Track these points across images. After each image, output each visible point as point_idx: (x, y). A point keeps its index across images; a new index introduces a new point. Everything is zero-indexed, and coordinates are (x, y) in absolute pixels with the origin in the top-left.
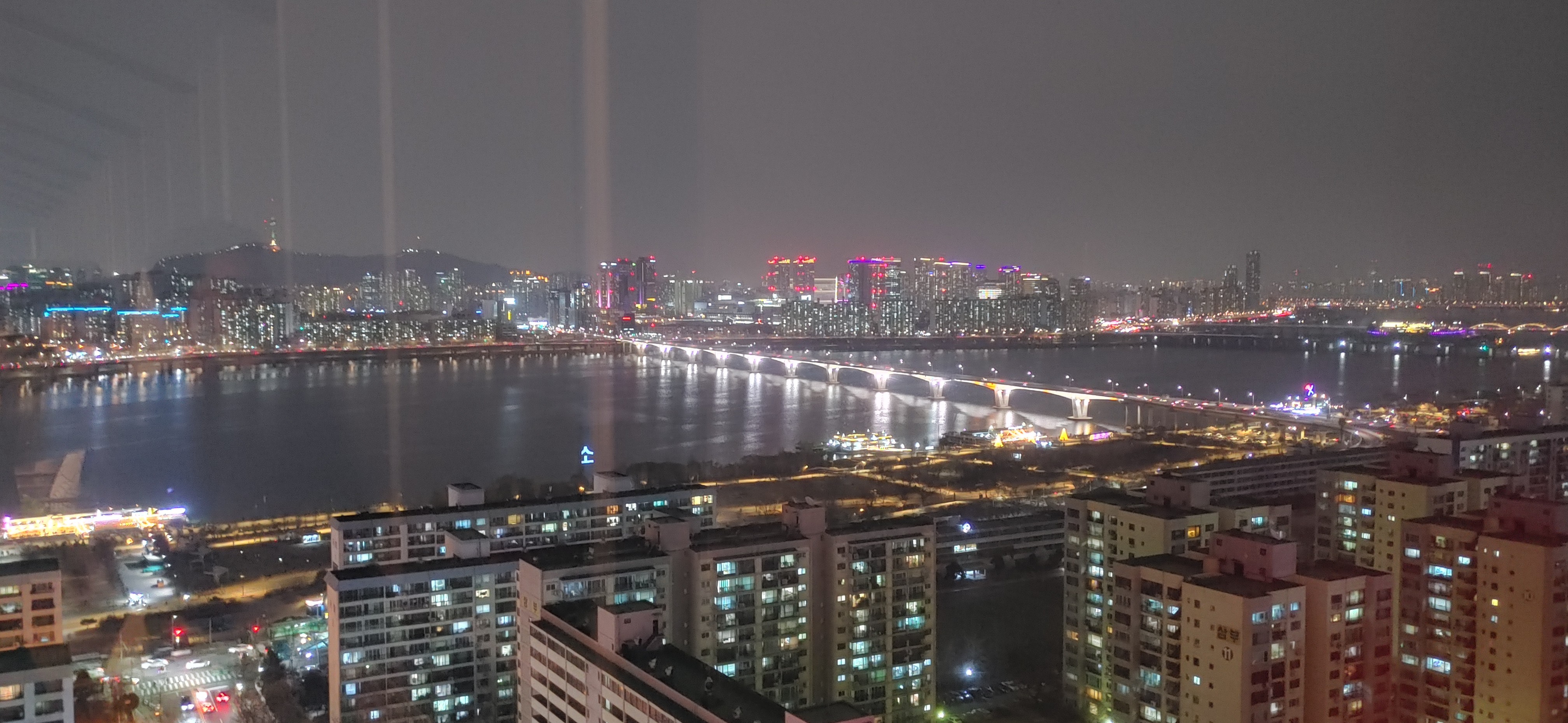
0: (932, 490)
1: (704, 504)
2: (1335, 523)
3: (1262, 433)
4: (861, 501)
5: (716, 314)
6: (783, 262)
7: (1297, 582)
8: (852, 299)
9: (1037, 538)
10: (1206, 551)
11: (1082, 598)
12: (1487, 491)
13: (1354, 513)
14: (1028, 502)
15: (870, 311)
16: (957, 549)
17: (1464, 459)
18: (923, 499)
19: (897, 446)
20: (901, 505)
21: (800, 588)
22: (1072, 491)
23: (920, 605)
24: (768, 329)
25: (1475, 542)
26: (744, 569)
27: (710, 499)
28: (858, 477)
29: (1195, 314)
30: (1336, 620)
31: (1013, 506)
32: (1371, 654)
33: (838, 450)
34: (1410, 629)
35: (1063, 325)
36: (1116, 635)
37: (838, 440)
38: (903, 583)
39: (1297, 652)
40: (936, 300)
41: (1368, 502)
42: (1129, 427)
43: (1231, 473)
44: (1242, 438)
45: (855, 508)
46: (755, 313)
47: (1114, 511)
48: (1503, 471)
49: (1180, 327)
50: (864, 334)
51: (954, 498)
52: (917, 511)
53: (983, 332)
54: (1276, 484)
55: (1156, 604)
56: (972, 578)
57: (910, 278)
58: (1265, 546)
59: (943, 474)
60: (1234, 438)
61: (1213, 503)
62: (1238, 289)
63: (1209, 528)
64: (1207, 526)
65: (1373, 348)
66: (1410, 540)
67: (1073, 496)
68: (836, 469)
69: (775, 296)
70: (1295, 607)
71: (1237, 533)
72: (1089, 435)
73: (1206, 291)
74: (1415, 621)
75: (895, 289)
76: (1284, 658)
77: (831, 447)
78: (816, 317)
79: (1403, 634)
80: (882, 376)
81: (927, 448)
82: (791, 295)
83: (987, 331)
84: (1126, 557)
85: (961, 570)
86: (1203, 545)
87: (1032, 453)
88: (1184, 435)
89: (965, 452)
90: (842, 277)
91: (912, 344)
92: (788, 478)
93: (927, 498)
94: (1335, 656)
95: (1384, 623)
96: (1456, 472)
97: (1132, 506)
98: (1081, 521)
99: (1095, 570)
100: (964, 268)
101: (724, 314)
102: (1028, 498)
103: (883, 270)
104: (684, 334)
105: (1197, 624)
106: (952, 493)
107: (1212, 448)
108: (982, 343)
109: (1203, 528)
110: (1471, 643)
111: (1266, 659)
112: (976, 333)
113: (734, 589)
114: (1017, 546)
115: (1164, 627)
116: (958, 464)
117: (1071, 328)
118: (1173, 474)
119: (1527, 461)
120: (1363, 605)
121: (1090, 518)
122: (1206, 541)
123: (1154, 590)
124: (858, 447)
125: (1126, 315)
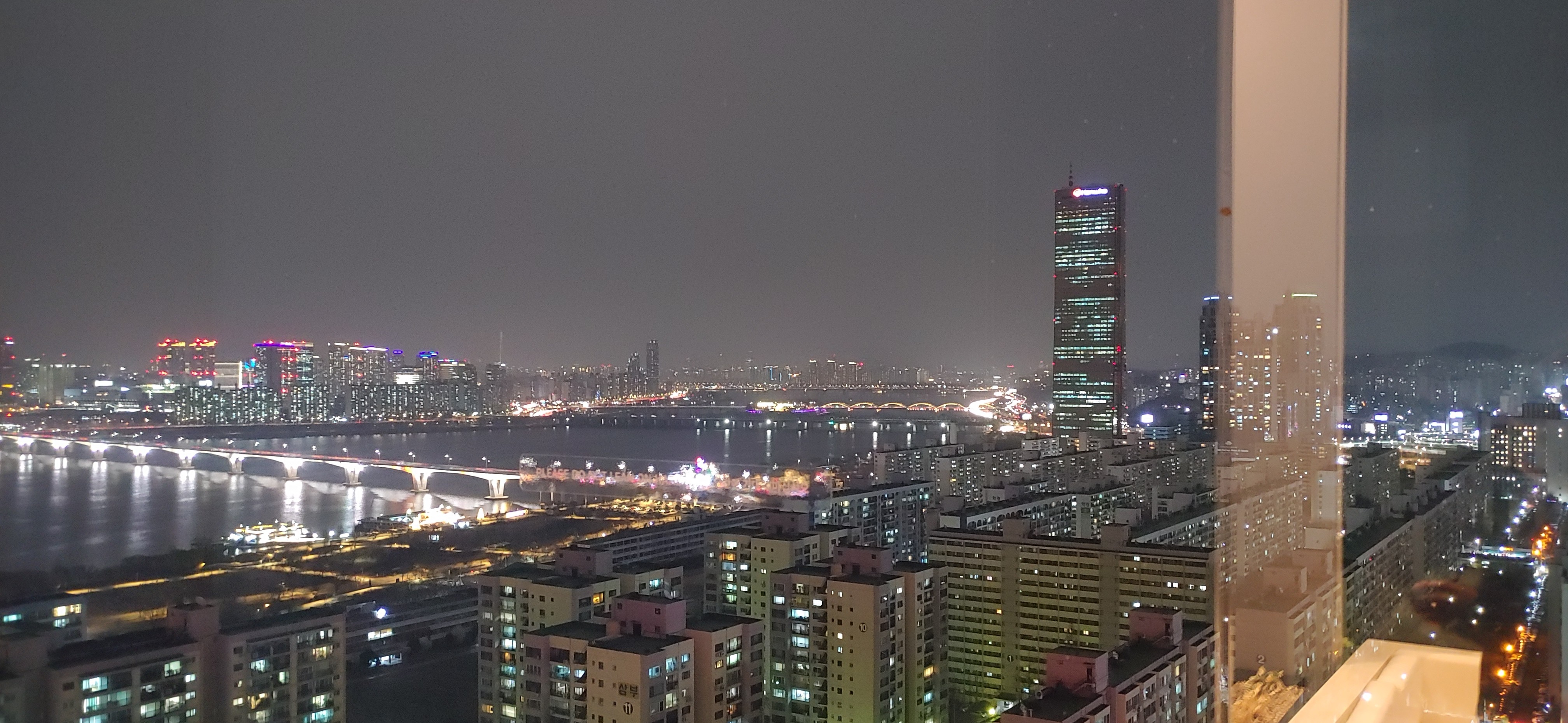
0: (346, 578)
1: (70, 615)
2: (720, 579)
3: (661, 503)
4: (265, 596)
5: (93, 402)
6: (176, 345)
7: (687, 636)
8: (260, 384)
9: (453, 618)
10: (608, 615)
11: (497, 671)
12: (834, 542)
13: (735, 569)
14: (445, 583)
15: (280, 396)
16: (372, 636)
17: (817, 516)
18: (337, 588)
19: (309, 536)
20: (312, 596)
21: (188, 696)
22: (488, 568)
23: (328, 698)
24: (157, 417)
25: (825, 586)
26: (117, 683)
27: (77, 609)
28: (264, 571)
29: (603, 397)
30: (719, 666)
31: (431, 586)
32: (748, 692)
33: (241, 544)
34: (779, 667)
35: (480, 410)
36: (528, 704)
37: (241, 533)
38: (310, 677)
39: (688, 699)
40: (352, 385)
41: (745, 558)
42: (543, 504)
43: (634, 541)
44: (644, 508)
45: (260, 604)
46: (143, 400)
47: (524, 585)
48: (845, 525)
49: (589, 409)
50: (272, 421)
51: (370, 584)
52: (329, 601)
53: (401, 417)
54: (673, 548)
55: (563, 669)
56: (388, 663)
57: (325, 362)
58: (658, 606)
59: (358, 561)
60: (637, 509)
61: (615, 570)
62: (640, 374)
63: (612, 593)
64: (610, 592)
65: (751, 425)
66: (778, 589)
67: (486, 574)
68: (238, 564)
69: (167, 381)
70: (685, 659)
71: (635, 596)
72: (506, 513)
73: (612, 376)
74: (782, 659)
75: (307, 374)
76: (677, 705)
77: (232, 541)
78: (215, 403)
79: (773, 671)
80: (292, 463)
81: (341, 536)
82: (187, 380)
83: (405, 415)
84: (537, 627)
85: (377, 656)
86: (607, 610)
87: (450, 534)
88: (593, 509)
89: (381, 537)
90: (247, 361)
91: (327, 429)
92: (181, 578)
93: (340, 586)
94: (719, 698)
95: (757, 663)
96: (811, 528)
97: (543, 579)
98: (494, 596)
99: (508, 644)
100: (382, 354)
101: (103, 401)
102: (445, 579)
103: (294, 355)
104: (50, 424)
105: (601, 684)
106: (367, 580)
107: (619, 519)
108: (400, 428)
109: (607, 594)
110: (824, 673)
111: (662, 709)
112: (394, 418)
113: (105, 707)
114: (433, 627)
115: (572, 690)
116: (375, 550)
117: (488, 412)
118: (579, 545)
119: (861, 516)
120: (740, 650)
121: (503, 594)
122: (610, 606)
123: (561, 656)
124: (265, 539)
125: (539, 399)
